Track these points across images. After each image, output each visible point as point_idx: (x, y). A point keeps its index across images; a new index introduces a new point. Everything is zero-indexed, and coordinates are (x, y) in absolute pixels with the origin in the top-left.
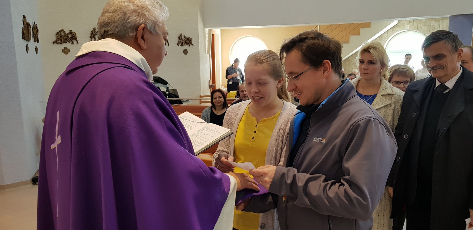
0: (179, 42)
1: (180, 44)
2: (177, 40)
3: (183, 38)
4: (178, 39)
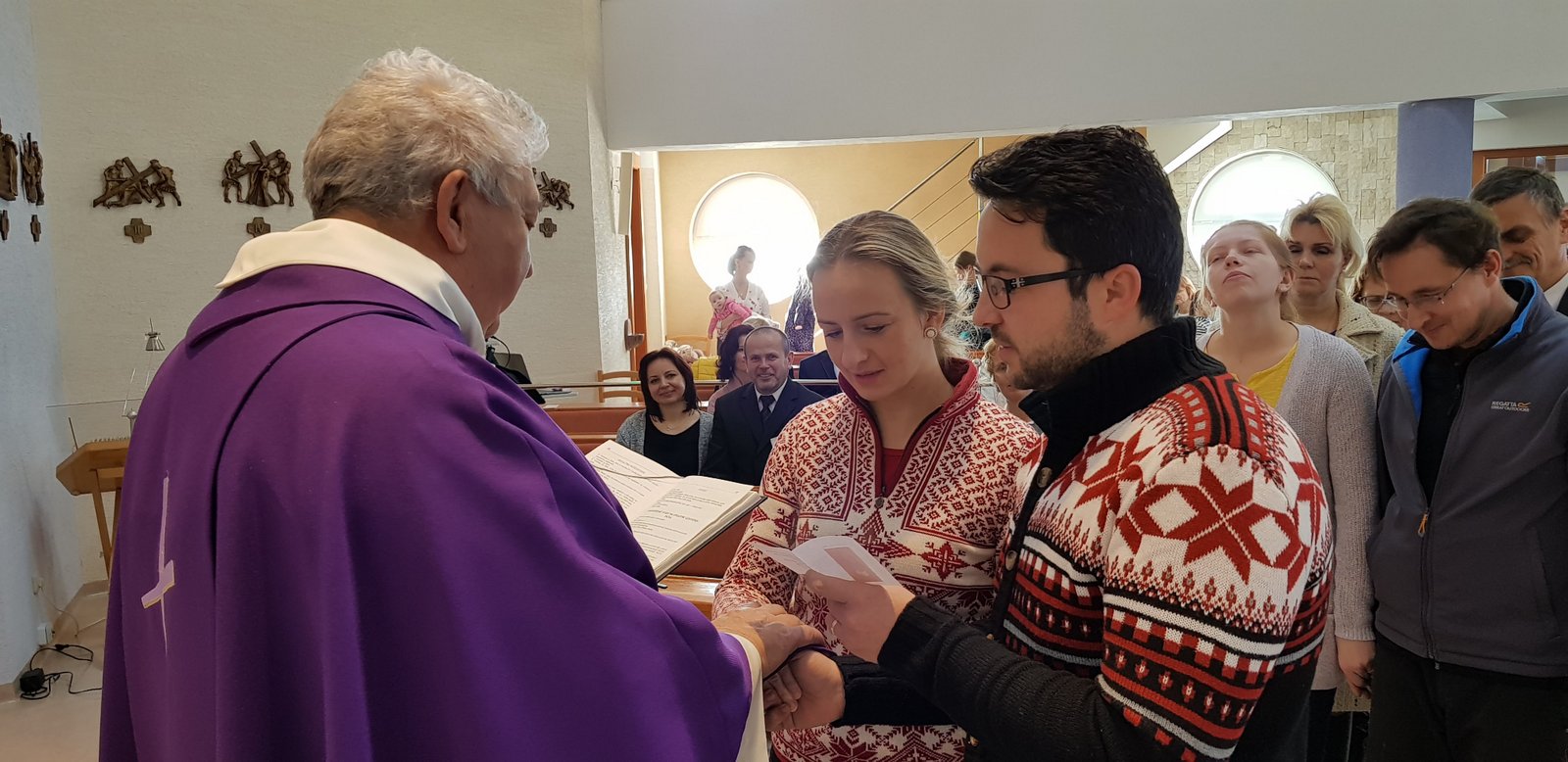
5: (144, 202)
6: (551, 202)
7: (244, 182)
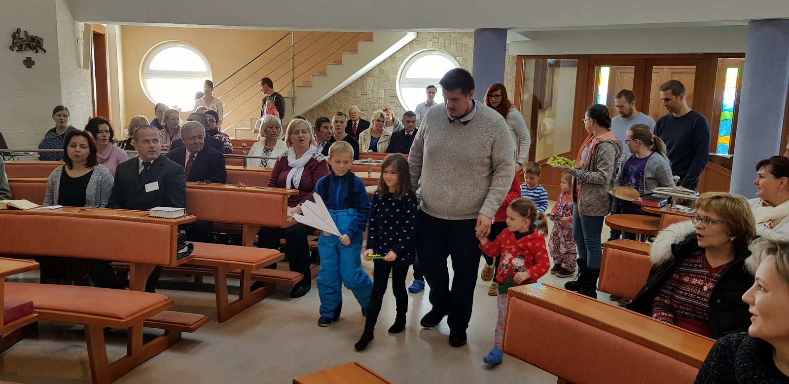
0: (13, 44)
1: (17, 48)
2: (9, 41)
3: (22, 36)
4: (11, 39)
6: (31, 48)
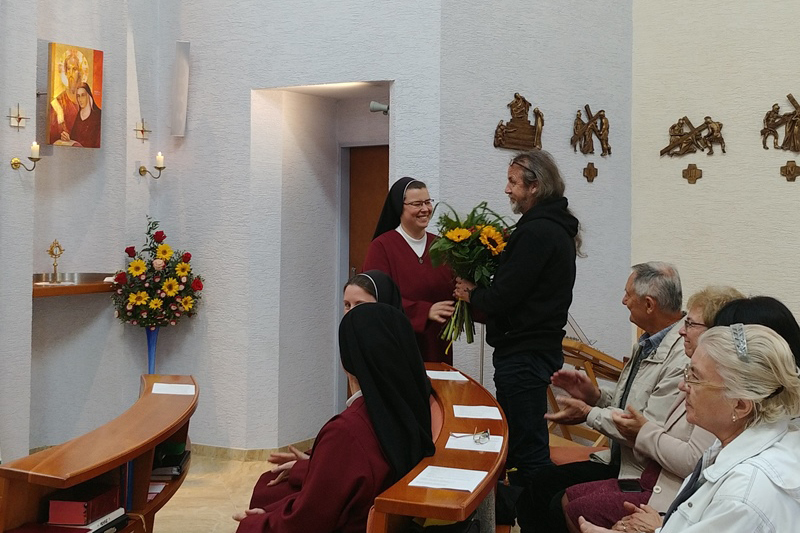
5: (699, 151)
7: (782, 131)
